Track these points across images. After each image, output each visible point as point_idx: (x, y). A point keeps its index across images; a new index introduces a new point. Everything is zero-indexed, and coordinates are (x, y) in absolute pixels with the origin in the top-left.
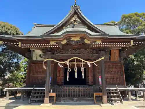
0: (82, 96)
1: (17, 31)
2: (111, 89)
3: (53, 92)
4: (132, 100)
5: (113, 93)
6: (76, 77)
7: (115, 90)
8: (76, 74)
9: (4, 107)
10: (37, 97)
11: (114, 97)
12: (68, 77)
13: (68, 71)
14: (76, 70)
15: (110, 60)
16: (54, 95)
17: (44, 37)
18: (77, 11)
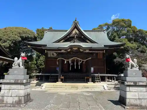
0: (78, 78)
1: (34, 35)
2: (96, 75)
3: (62, 76)
4: (108, 81)
5: (96, 77)
6: (75, 68)
7: (98, 76)
8: (75, 66)
9: (35, 84)
10: (53, 79)
11: (97, 79)
12: (70, 68)
13: (71, 64)
14: (75, 64)
15: (97, 57)
16: (63, 78)
17: (59, 48)
18: (76, 26)
